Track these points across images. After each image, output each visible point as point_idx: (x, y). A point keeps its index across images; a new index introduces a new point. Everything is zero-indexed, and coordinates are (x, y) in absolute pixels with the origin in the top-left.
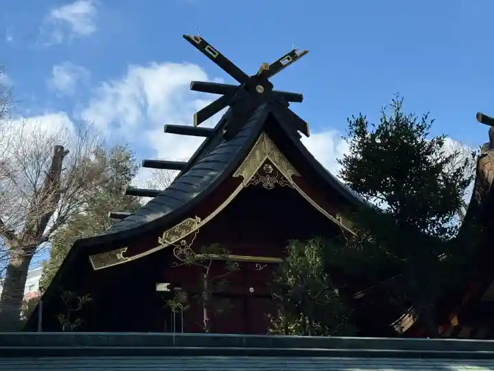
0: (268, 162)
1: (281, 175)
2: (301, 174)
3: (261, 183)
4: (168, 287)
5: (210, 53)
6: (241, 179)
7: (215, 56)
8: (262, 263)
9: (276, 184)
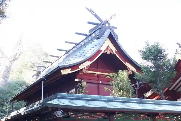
0: (108, 46)
1: (112, 50)
2: (117, 50)
3: (107, 52)
4: (78, 80)
5: (93, 13)
6: (101, 51)
7: (94, 14)
8: (103, 75)
9: (110, 53)
